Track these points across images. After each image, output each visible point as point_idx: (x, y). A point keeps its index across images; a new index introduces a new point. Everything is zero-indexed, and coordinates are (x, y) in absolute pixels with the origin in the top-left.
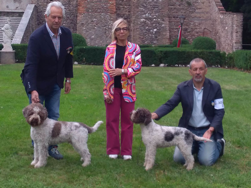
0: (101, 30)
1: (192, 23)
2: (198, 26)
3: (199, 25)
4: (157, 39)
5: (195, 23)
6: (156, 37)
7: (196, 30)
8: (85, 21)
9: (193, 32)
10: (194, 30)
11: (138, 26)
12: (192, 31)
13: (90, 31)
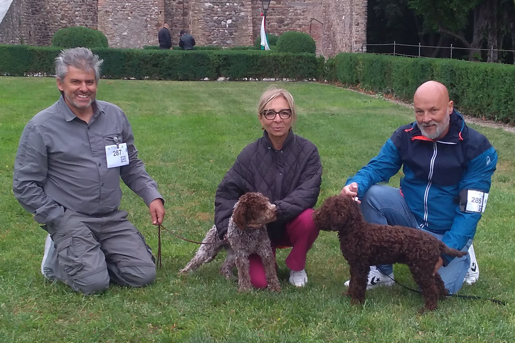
0: (138, 22)
1: (291, 11)
2: (300, 15)
3: (302, 14)
4: (233, 36)
5: (296, 10)
6: (231, 34)
7: (298, 21)
8: (110, 7)
9: (294, 25)
10: (295, 22)
11: (201, 15)
12: (292, 23)
13: (120, 24)
